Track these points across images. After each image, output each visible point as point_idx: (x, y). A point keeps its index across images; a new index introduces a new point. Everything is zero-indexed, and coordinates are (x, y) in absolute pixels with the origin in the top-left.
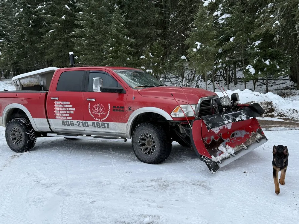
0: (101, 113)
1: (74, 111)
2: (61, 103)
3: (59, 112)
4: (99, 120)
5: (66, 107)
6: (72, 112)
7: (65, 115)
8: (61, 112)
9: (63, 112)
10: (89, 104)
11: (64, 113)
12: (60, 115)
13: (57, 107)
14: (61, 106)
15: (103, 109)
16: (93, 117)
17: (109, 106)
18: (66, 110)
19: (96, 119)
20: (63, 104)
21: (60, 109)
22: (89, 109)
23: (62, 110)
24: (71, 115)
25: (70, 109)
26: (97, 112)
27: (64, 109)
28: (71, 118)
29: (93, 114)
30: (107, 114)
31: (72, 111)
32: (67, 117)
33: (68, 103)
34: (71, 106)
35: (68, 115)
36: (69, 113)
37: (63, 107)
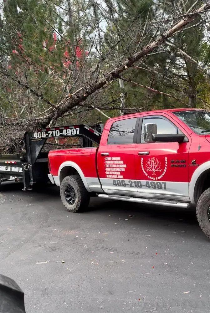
0: (155, 170)
1: (125, 168)
2: (111, 159)
3: (110, 170)
4: (154, 179)
5: (116, 164)
6: (123, 170)
7: (115, 173)
8: (111, 169)
9: (114, 169)
10: (142, 159)
11: (115, 171)
12: (111, 173)
13: (108, 164)
14: (112, 162)
15: (159, 164)
16: (147, 175)
17: (166, 160)
18: (117, 168)
19: (150, 178)
20: (113, 161)
21: (111, 166)
22: (142, 166)
23: (113, 168)
24: (122, 173)
25: (121, 166)
26: (151, 169)
27: (115, 166)
28: (122, 177)
29: (146, 171)
30: (163, 170)
31: (123, 168)
32: (118, 175)
33: (119, 158)
34: (122, 162)
35: (119, 173)
36: (120, 170)
37: (114, 164)
